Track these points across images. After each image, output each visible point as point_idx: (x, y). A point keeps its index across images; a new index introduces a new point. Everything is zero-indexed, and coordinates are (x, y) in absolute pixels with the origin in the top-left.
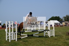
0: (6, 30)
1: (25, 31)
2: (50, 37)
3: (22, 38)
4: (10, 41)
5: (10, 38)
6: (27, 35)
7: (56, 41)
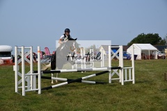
0: (15, 68)
1: (62, 71)
2: (123, 84)
3: (53, 86)
4: (23, 94)
5: (23, 87)
6: (66, 79)
7: (136, 94)
